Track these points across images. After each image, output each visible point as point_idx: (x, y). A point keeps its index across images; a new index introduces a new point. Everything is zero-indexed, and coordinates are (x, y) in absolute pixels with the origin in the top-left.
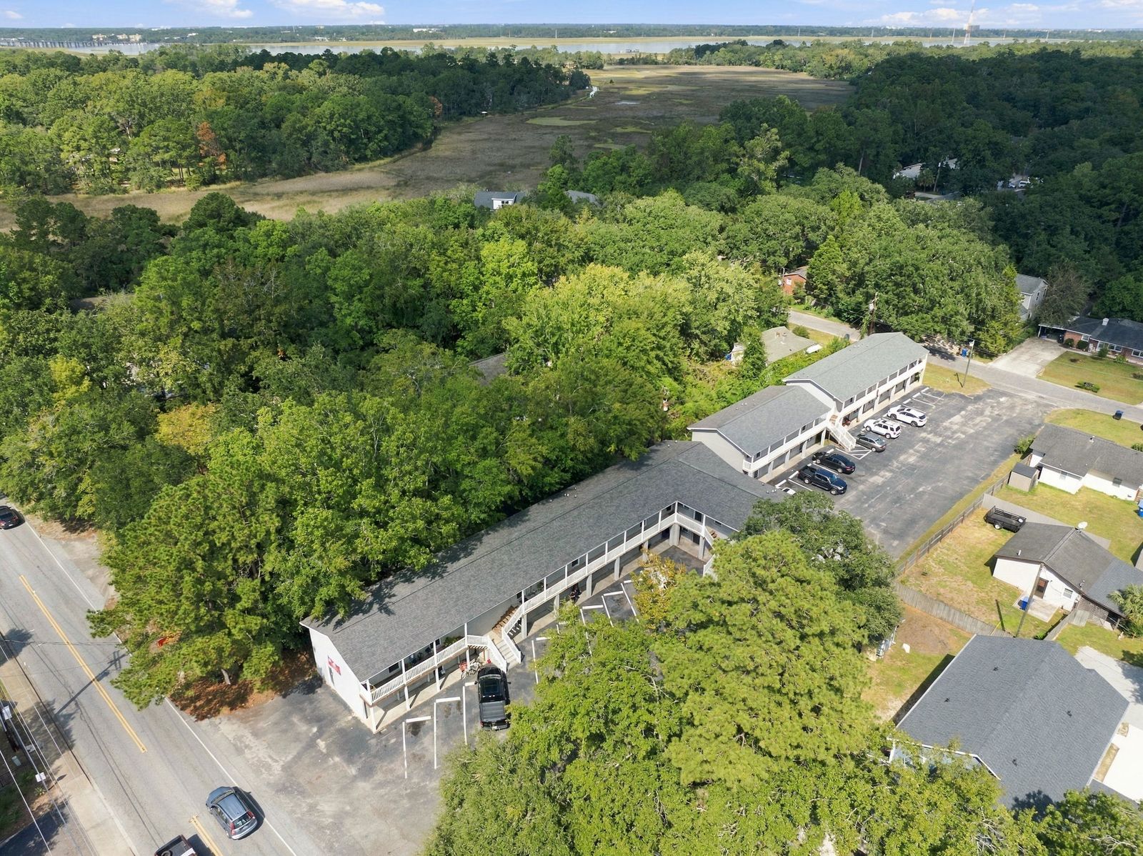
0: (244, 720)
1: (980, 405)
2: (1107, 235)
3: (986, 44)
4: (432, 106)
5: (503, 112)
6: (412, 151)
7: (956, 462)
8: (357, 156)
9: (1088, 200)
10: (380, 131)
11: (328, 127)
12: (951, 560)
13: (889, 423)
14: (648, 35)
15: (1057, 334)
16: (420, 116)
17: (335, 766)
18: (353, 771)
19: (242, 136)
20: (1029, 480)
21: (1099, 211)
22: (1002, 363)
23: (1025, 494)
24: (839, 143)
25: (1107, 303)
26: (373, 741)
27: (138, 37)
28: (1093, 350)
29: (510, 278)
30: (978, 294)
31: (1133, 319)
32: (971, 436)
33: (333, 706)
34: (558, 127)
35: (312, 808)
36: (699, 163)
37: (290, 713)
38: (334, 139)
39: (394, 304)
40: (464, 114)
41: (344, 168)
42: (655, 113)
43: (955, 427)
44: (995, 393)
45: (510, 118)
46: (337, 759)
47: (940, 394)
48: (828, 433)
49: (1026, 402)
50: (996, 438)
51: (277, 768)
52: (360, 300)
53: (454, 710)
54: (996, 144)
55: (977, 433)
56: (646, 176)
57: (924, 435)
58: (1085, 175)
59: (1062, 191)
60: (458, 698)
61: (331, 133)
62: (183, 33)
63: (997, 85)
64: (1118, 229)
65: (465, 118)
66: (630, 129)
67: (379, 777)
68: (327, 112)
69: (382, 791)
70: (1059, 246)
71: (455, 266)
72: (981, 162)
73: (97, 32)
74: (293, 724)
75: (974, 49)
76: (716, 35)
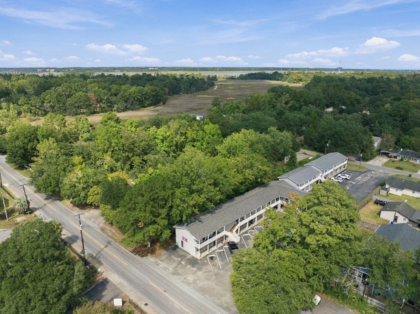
0: (157, 257)
1: (366, 174)
2: (398, 125)
3: (346, 73)
4: (164, 91)
5: (187, 93)
6: (160, 104)
7: (362, 189)
8: (142, 106)
9: (390, 115)
10: (150, 98)
11: (133, 96)
12: (366, 213)
13: (339, 178)
14: (230, 71)
15: (386, 154)
16: (162, 93)
17: (189, 268)
18: (195, 269)
19: (105, 98)
20: (386, 192)
21: (395, 118)
22: (370, 162)
23: (385, 196)
24: (308, 99)
25: (401, 144)
26: (199, 262)
27: (53, 70)
28: (399, 158)
29: (213, 135)
30: (361, 140)
31: (410, 149)
32: (365, 182)
33: (184, 253)
34: (207, 98)
35: (185, 278)
36: (263, 105)
37: (171, 255)
38: (135, 100)
39: (177, 144)
40: (174, 94)
41: (138, 109)
42: (239, 94)
43: (359, 180)
44: (370, 171)
45: (189, 95)
46: (189, 266)
47: (352, 171)
48: (320, 180)
49: (381, 173)
50: (373, 183)
51: (171, 269)
52: (166, 142)
53: (222, 253)
54: (358, 99)
55: (367, 181)
56: (245, 110)
57: (350, 182)
58: (388, 108)
59: (382, 112)
60: (223, 250)
61: (134, 98)
62: (69, 69)
63: (353, 84)
64: (401, 123)
65: (174, 95)
66: (231, 98)
67: (204, 270)
68: (133, 91)
69: (206, 274)
70: (384, 127)
71: (195, 132)
72: (354, 106)
73: (39, 68)
74: (172, 258)
75: (342, 74)
76: (253, 70)
